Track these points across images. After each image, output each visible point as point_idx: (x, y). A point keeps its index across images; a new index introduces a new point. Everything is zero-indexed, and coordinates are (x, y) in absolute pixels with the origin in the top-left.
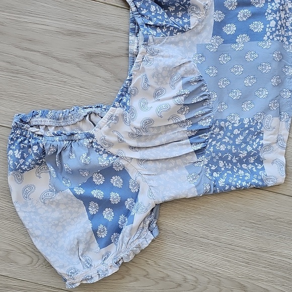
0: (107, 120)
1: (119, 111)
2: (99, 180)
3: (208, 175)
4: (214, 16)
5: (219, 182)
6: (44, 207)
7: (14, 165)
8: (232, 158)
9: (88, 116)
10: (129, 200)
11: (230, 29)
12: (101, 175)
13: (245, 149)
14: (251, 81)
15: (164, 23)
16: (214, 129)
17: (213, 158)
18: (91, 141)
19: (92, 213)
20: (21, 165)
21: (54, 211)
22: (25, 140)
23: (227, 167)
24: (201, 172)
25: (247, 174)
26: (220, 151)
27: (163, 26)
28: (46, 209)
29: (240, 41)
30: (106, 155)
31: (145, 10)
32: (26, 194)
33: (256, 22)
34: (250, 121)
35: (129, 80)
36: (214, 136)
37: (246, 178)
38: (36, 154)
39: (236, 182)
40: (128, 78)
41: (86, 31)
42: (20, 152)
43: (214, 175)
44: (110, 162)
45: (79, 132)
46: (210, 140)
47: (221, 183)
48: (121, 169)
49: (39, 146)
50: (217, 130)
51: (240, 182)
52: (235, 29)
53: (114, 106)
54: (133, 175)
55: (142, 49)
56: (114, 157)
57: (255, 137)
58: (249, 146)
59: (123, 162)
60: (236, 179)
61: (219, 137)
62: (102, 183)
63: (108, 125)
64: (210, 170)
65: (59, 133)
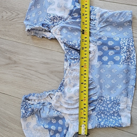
0: (55, 97)
1: (59, 93)
2: (54, 121)
3: (96, 120)
4: (98, 53)
5: (101, 123)
6: (34, 131)
7: (23, 116)
8: (107, 113)
9: (49, 96)
10: (65, 130)
11: (105, 58)
12: (55, 119)
13: (112, 110)
14: (114, 81)
15: (78, 58)
16: (99, 100)
17: (99, 112)
18: (51, 106)
19: (51, 135)
20: (25, 115)
21: (38, 133)
22: (26, 106)
23: (105, 117)
24: (94, 118)
25: (114, 121)
26: (101, 110)
27: (77, 59)
28: (35, 132)
29: (110, 64)
30: (57, 111)
31: (70, 53)
32: (27, 126)
33: (117, 56)
34: (114, 98)
35: (63, 81)
36: (99, 103)
37: (113, 123)
38: (30, 112)
39: (109, 124)
40: (63, 80)
41: (51, 62)
42: (25, 111)
43: (99, 120)
44: (58, 115)
45: (47, 102)
46: (97, 105)
47: (102, 123)
48: (63, 117)
49: (31, 109)
50: (100, 101)
51: (110, 124)
52: (108, 58)
53: (58, 92)
54: (67, 120)
55: (68, 68)
56: (59, 113)
57: (117, 105)
58: (114, 109)
59: (63, 115)
60: (109, 123)
61: (101, 104)
62: (55, 122)
63: (56, 99)
64: (98, 117)
65: (39, 103)
